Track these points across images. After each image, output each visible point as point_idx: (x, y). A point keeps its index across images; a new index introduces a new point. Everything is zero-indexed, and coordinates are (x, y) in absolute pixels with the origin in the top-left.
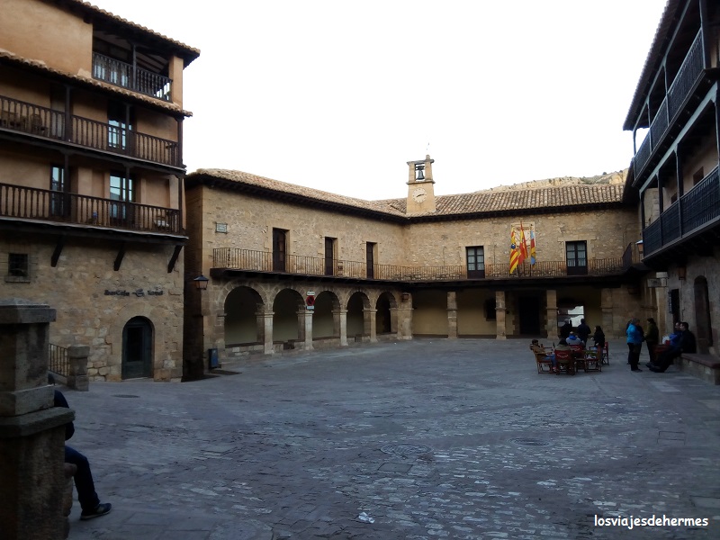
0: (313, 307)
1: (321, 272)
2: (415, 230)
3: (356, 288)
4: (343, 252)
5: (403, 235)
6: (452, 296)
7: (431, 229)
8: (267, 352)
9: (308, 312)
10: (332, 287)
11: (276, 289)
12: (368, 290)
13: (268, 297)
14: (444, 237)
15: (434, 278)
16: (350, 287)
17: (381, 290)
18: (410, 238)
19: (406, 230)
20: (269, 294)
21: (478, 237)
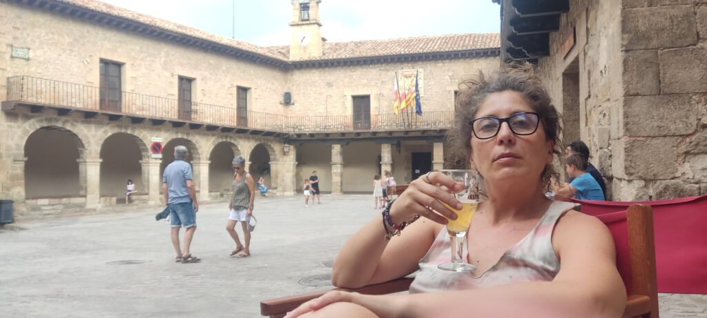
0: (160, 156)
1: (174, 116)
2: (299, 77)
3: (222, 137)
4: (204, 95)
5: (286, 82)
6: (336, 149)
7: (315, 76)
8: (88, 206)
9: (154, 161)
10: (188, 134)
11: (105, 132)
12: (238, 140)
13: (92, 141)
14: (329, 85)
15: (318, 130)
16: (213, 135)
17: (256, 140)
18: (293, 86)
19: (289, 76)
20: (93, 138)
21: (364, 85)
